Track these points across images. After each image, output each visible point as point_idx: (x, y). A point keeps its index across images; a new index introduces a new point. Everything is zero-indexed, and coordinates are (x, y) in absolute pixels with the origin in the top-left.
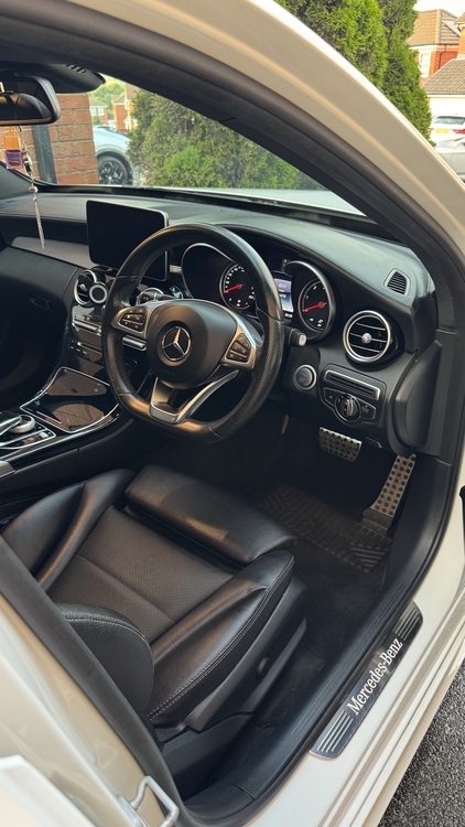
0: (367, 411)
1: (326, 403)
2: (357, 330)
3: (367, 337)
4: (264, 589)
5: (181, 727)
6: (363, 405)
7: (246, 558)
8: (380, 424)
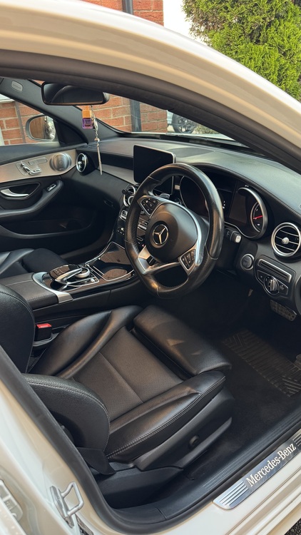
0: (283, 289)
1: (258, 279)
2: (280, 235)
3: (286, 240)
4: (198, 393)
5: (131, 465)
6: (280, 284)
7: (194, 372)
8: (291, 298)
